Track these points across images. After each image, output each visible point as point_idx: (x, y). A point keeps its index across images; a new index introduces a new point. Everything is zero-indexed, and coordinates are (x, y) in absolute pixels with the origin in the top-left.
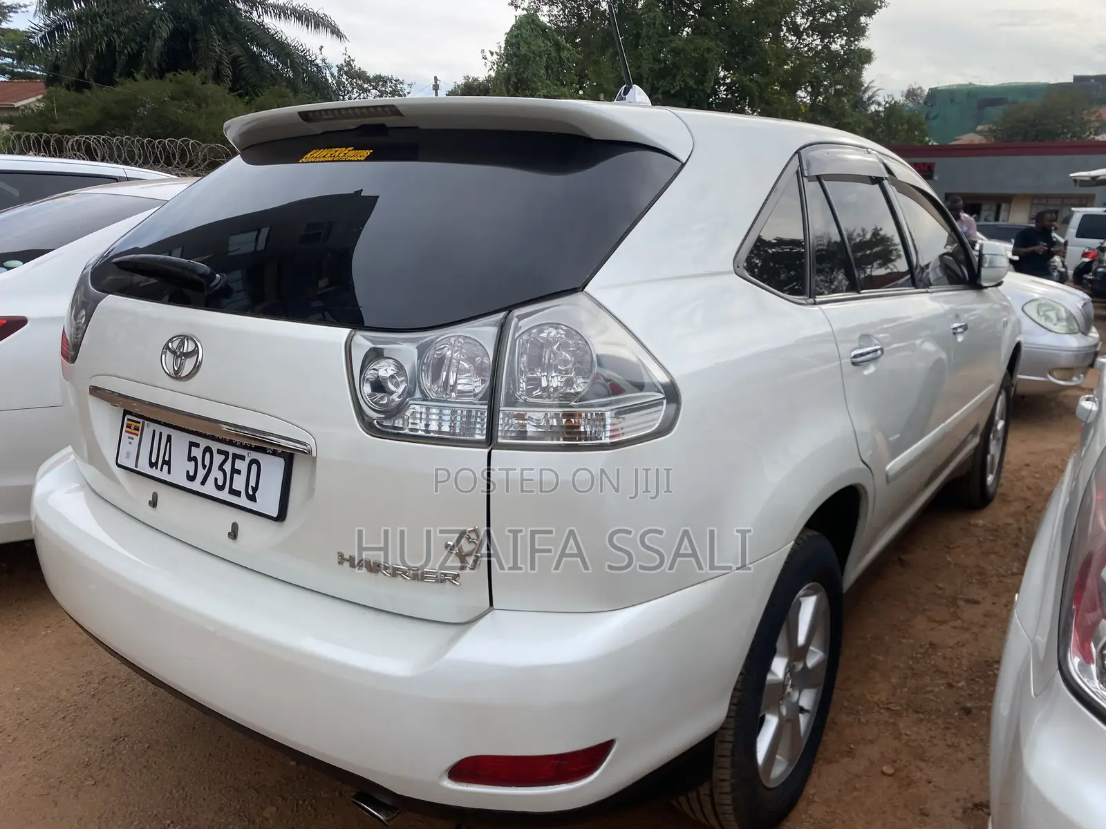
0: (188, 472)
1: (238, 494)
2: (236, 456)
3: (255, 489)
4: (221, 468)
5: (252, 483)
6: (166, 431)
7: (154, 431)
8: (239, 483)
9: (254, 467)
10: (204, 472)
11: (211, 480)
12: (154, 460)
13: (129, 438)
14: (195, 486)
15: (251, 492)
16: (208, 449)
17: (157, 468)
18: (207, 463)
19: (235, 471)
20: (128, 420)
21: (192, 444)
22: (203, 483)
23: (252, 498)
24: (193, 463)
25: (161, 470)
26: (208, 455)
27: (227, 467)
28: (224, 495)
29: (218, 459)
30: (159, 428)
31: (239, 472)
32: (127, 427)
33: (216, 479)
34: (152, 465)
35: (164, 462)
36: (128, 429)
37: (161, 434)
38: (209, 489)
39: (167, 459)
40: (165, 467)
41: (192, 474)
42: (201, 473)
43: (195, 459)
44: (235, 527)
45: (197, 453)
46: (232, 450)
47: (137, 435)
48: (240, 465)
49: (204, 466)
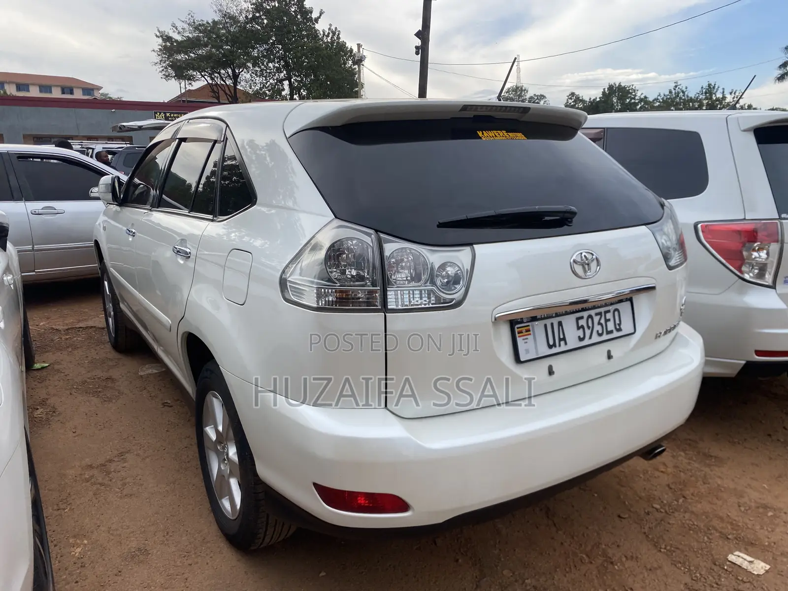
0: (579, 337)
1: (611, 332)
2: (606, 312)
3: (619, 325)
4: (599, 323)
5: (617, 322)
6: (555, 321)
7: (546, 326)
8: (611, 326)
9: (616, 313)
10: (590, 331)
11: (595, 333)
12: (551, 343)
13: (524, 339)
14: (586, 342)
15: (618, 327)
16: (590, 317)
17: (555, 346)
18: (590, 325)
19: (607, 321)
20: (518, 328)
21: (578, 319)
22: (590, 338)
23: (619, 330)
24: (581, 330)
25: (560, 345)
26: (590, 320)
27: (603, 321)
28: (605, 337)
29: (596, 319)
30: (548, 322)
31: (609, 320)
32: (518, 333)
33: (598, 331)
34: (550, 347)
35: (560, 340)
36: (521, 334)
37: (552, 324)
38: (596, 338)
39: (562, 337)
40: (562, 343)
41: (582, 336)
42: (588, 332)
43: (582, 327)
44: (609, 352)
45: (582, 322)
46: (602, 310)
47: (530, 334)
48: (609, 316)
49: (589, 327)
